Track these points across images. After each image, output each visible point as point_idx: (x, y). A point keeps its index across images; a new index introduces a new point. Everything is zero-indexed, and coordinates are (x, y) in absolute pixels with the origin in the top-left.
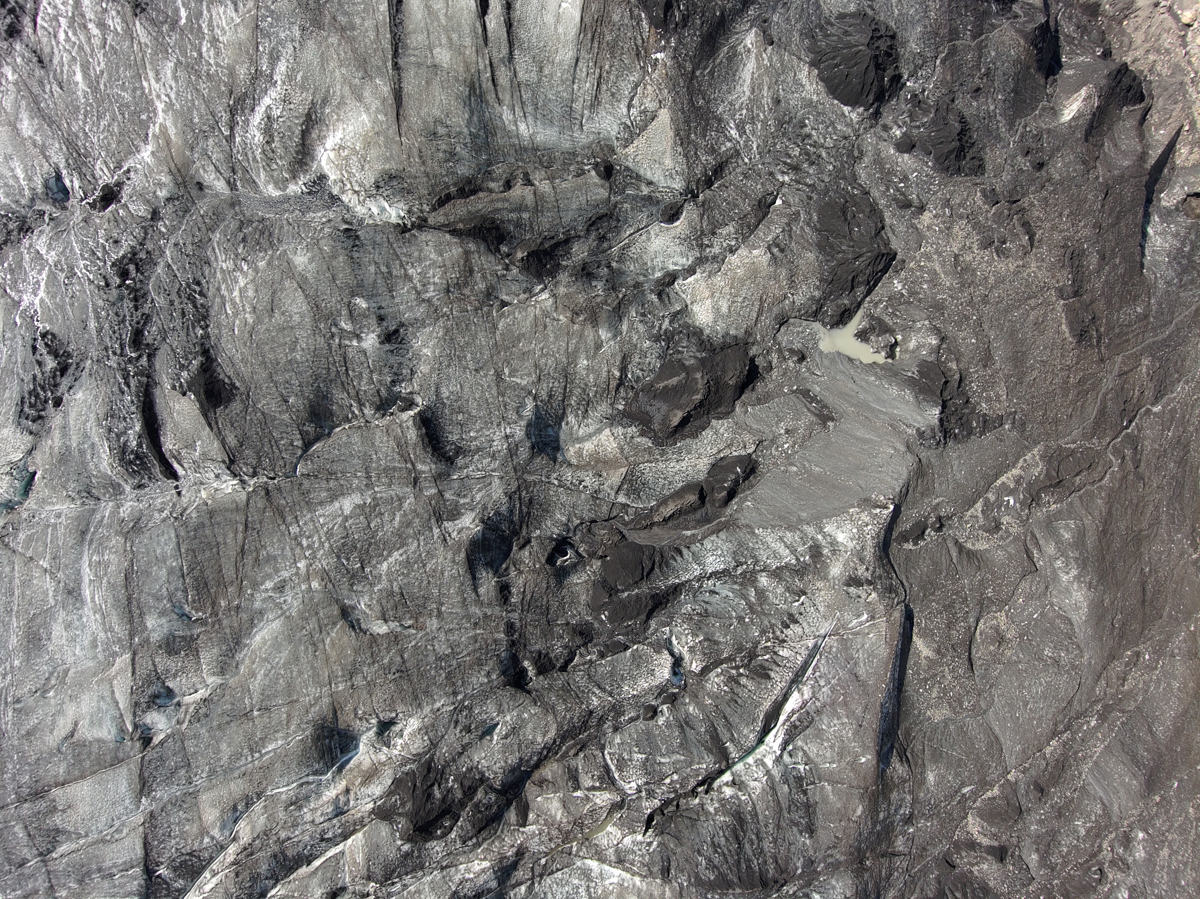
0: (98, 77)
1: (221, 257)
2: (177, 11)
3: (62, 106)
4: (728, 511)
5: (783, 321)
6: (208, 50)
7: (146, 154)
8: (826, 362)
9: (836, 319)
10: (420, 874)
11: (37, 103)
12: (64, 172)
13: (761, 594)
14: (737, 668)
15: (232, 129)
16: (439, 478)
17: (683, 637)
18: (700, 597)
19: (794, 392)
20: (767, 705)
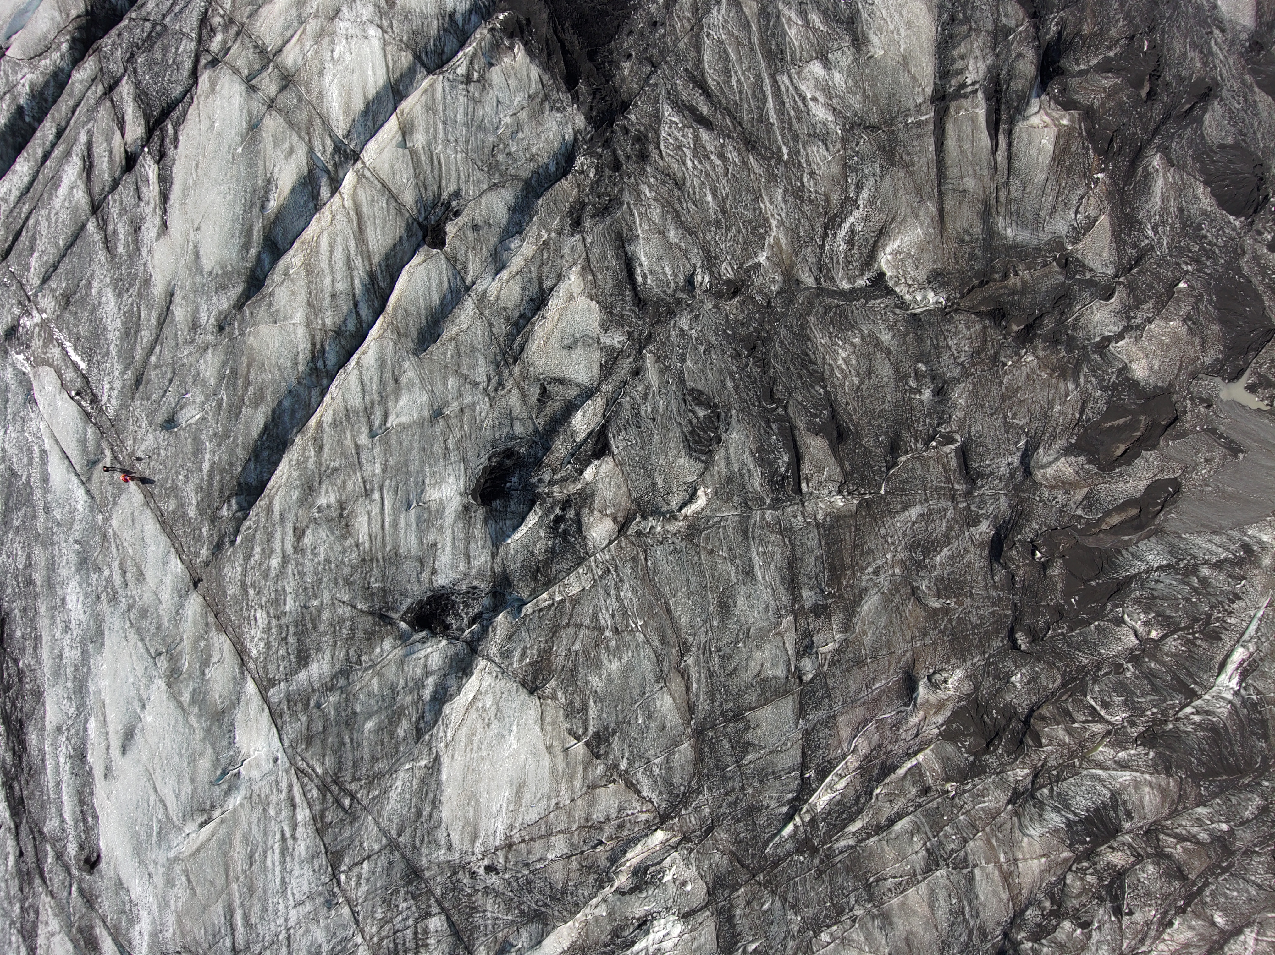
0: (723, 200)
1: (819, 335)
2: (779, 148)
3: (699, 220)
4: (1157, 521)
5: (1194, 376)
6: (808, 181)
7: (762, 258)
8: (1227, 408)
9: (1234, 375)
10: (983, 777)
11: (678, 216)
12: (699, 270)
13: (1204, 581)
14: (1194, 633)
15: (824, 240)
16: (968, 494)
17: (1136, 616)
18: (1147, 585)
19: (1204, 430)
20: (1220, 658)
